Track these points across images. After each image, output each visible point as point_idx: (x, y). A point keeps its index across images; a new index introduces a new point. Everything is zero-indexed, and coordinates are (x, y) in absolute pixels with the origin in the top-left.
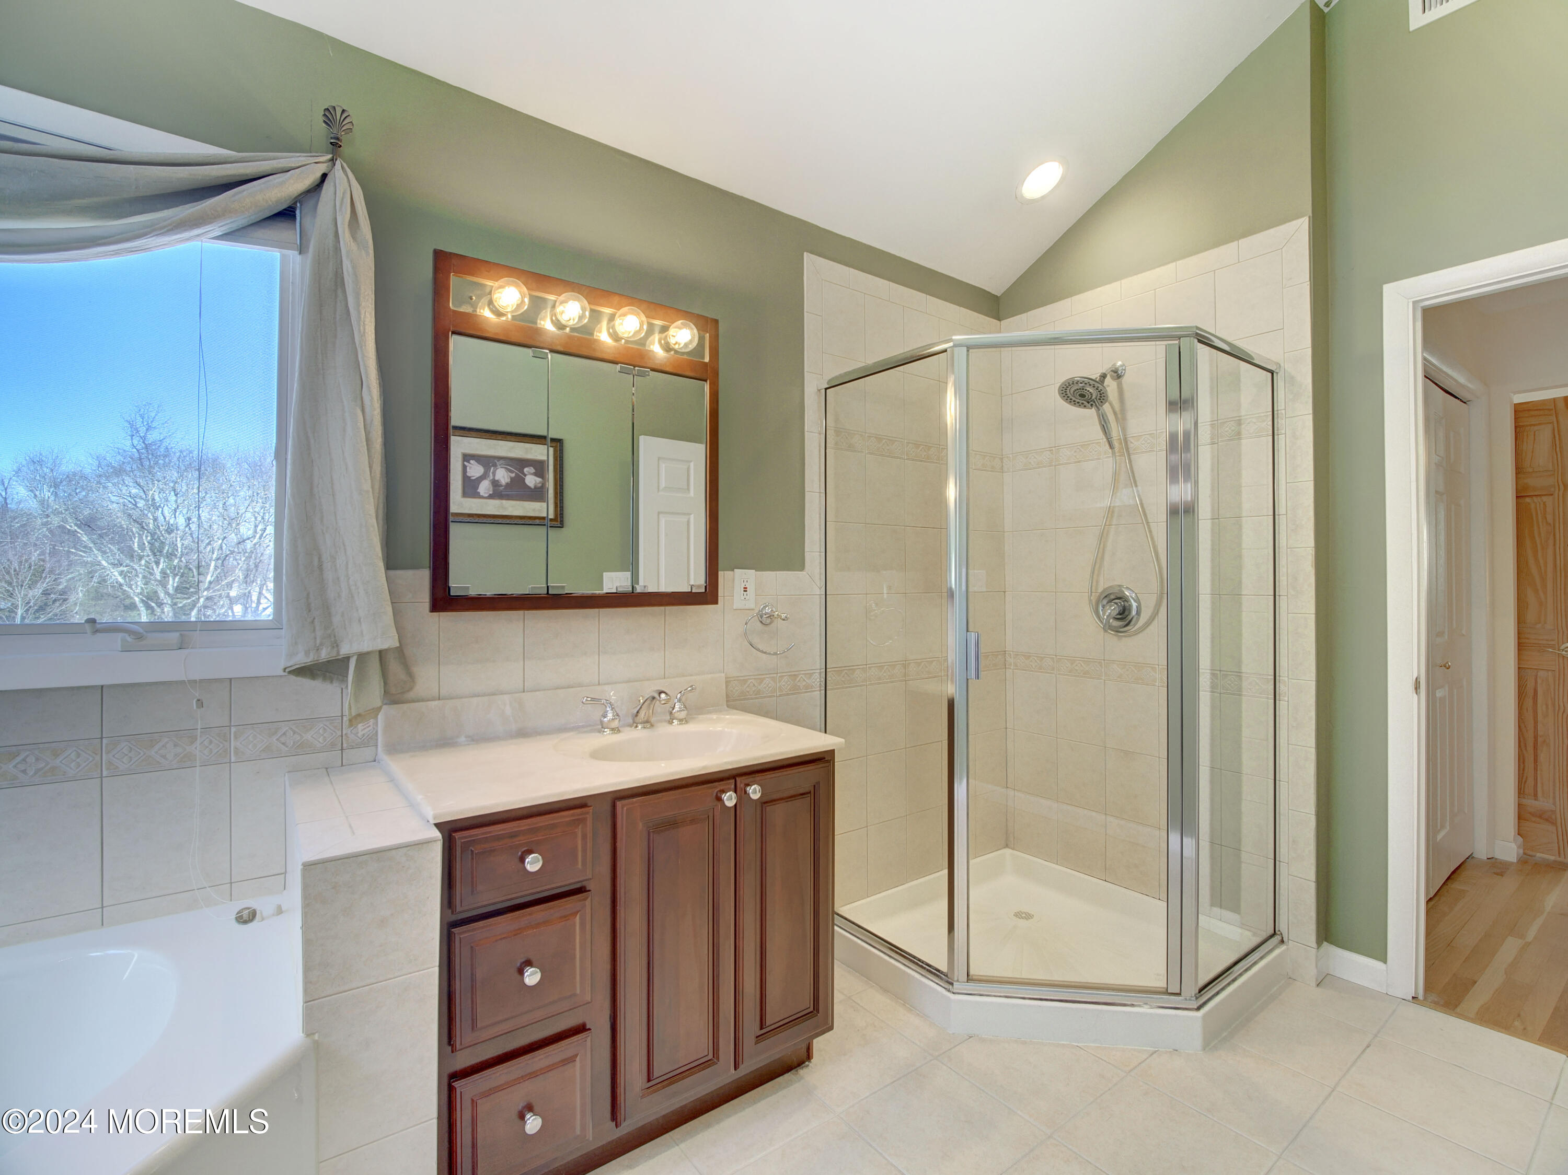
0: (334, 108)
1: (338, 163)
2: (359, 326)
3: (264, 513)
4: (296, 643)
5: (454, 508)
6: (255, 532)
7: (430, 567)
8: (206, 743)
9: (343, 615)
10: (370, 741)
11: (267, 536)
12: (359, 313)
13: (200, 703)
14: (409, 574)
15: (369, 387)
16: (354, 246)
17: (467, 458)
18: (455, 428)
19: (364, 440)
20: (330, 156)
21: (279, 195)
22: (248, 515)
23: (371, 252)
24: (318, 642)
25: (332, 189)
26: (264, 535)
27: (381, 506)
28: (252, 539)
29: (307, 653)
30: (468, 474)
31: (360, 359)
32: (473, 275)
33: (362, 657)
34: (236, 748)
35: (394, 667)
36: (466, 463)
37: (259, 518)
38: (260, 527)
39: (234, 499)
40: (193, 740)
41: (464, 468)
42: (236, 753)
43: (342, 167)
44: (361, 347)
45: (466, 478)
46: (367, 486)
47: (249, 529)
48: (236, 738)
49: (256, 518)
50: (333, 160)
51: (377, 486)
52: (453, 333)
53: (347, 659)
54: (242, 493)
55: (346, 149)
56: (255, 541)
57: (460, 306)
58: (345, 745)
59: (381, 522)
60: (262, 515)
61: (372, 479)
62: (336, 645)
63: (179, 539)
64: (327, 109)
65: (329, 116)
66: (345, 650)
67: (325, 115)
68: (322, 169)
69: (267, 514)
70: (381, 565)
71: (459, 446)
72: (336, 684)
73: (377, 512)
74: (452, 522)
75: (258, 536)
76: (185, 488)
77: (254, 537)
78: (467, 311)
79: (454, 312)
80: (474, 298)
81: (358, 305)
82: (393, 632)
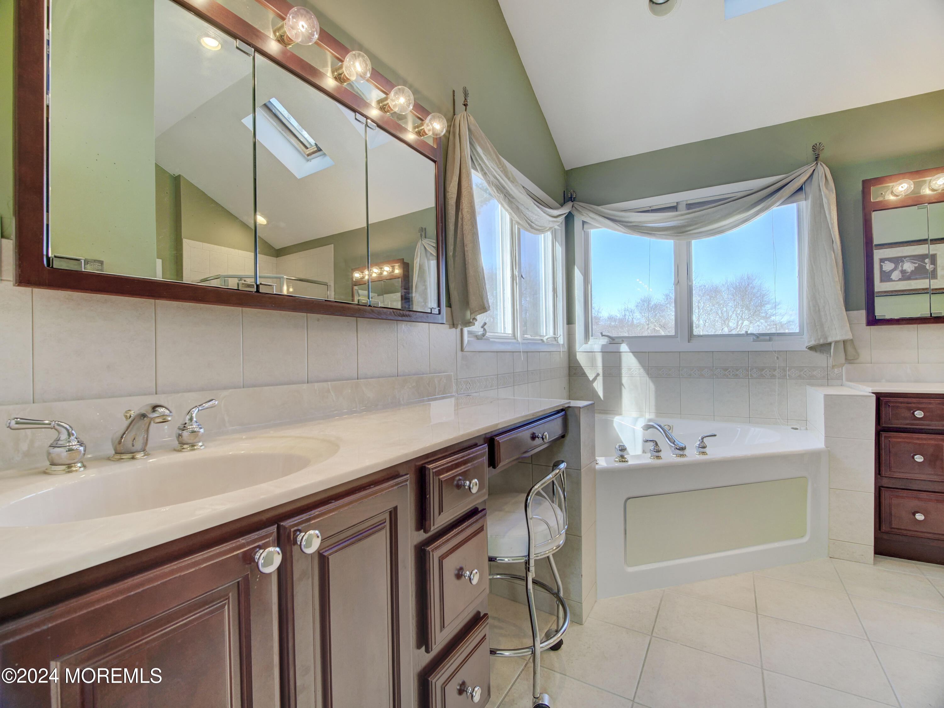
0: (816, 144)
1: (819, 164)
2: (831, 221)
3: (742, 314)
4: (811, 338)
5: (876, 290)
6: (737, 325)
7: (866, 309)
8: (779, 372)
9: (828, 327)
10: (840, 377)
11: (744, 327)
12: (831, 216)
13: (778, 358)
14: (855, 312)
15: (836, 243)
16: (827, 192)
17: (882, 260)
18: (876, 245)
19: (835, 262)
20: (816, 162)
21: (798, 185)
22: (734, 316)
23: (834, 191)
24: (819, 337)
25: (817, 174)
26: (742, 326)
27: (843, 286)
28: (736, 329)
29: (815, 341)
30: (883, 269)
31: (832, 233)
32: (883, 184)
33: (836, 342)
34: (789, 375)
35: (850, 349)
36: (882, 264)
37: (739, 317)
38: (740, 322)
39: (726, 308)
40: (775, 370)
41: (881, 267)
42: (789, 376)
43: (821, 164)
44: (832, 228)
45: (882, 271)
46: (837, 279)
47: (734, 324)
48: (789, 371)
49: (738, 317)
50: (817, 164)
51: (841, 279)
52: (873, 211)
53: (830, 344)
54: (730, 304)
55: (821, 156)
56: (738, 330)
57: (877, 198)
58: (829, 378)
59: (843, 293)
60: (741, 315)
61: (839, 277)
62: (826, 338)
63: (701, 331)
64: (814, 146)
65: (814, 148)
66: (830, 340)
67: (813, 148)
68: (813, 168)
69: (744, 315)
70: (844, 308)
71: (878, 254)
72: (825, 354)
73: (841, 289)
74: (876, 296)
75: (739, 327)
76: (703, 305)
77: (737, 328)
78: (880, 200)
79: (874, 202)
80: (883, 193)
81: (830, 213)
82: (850, 333)
